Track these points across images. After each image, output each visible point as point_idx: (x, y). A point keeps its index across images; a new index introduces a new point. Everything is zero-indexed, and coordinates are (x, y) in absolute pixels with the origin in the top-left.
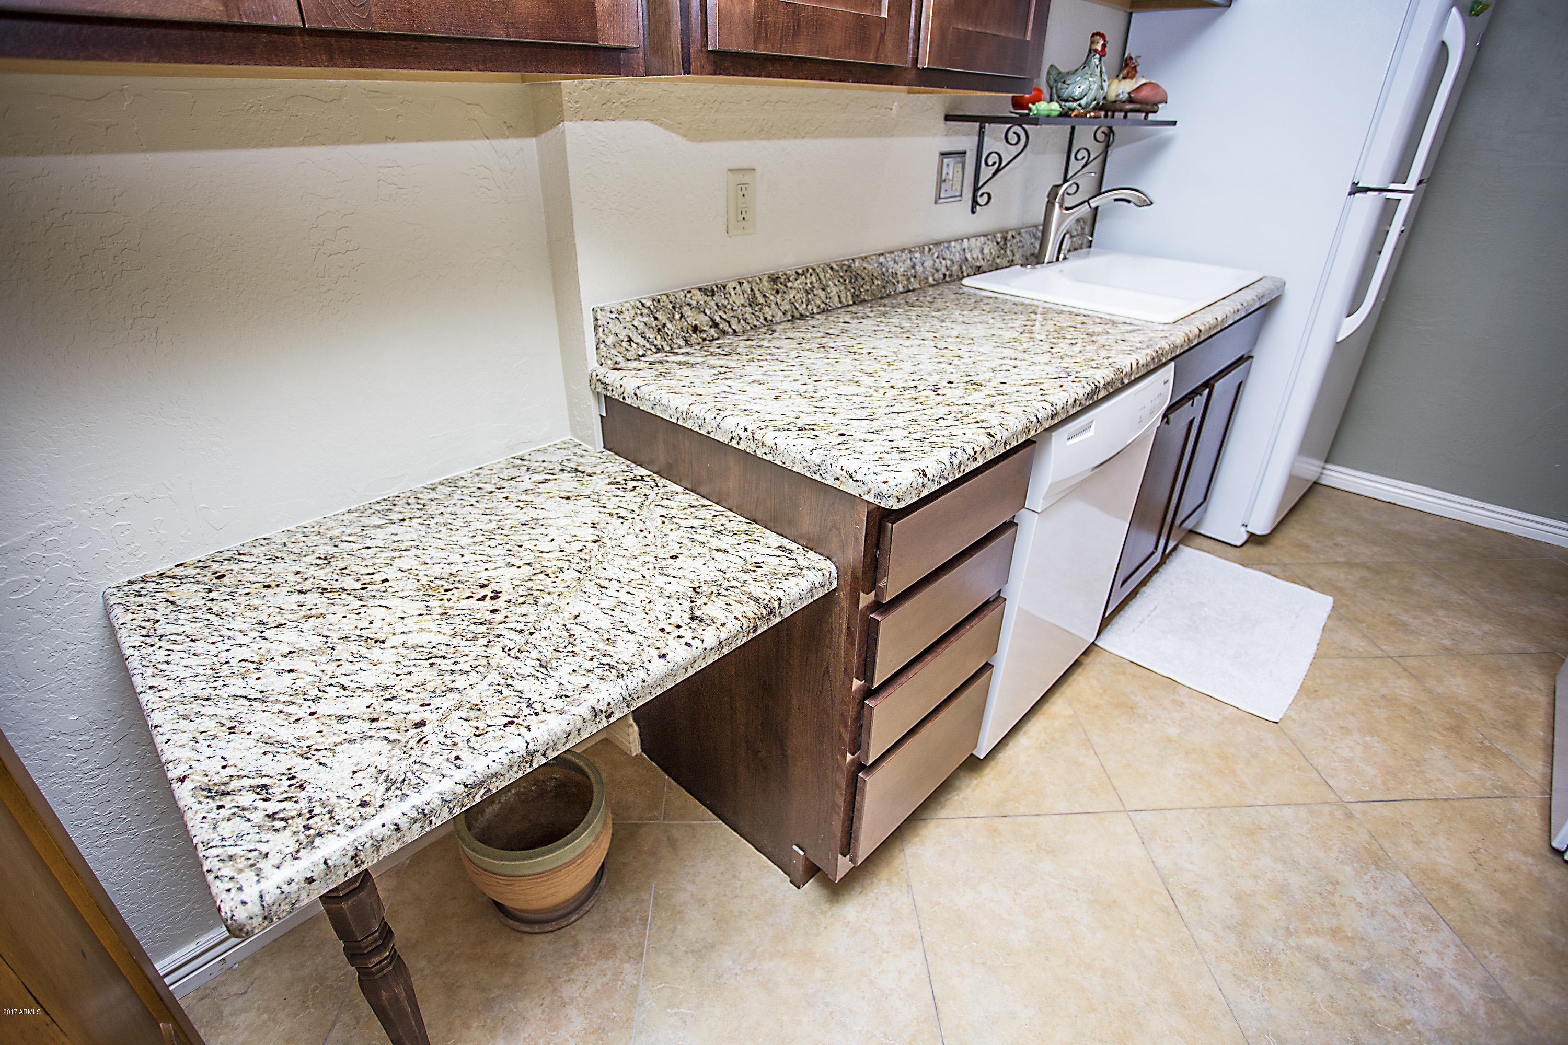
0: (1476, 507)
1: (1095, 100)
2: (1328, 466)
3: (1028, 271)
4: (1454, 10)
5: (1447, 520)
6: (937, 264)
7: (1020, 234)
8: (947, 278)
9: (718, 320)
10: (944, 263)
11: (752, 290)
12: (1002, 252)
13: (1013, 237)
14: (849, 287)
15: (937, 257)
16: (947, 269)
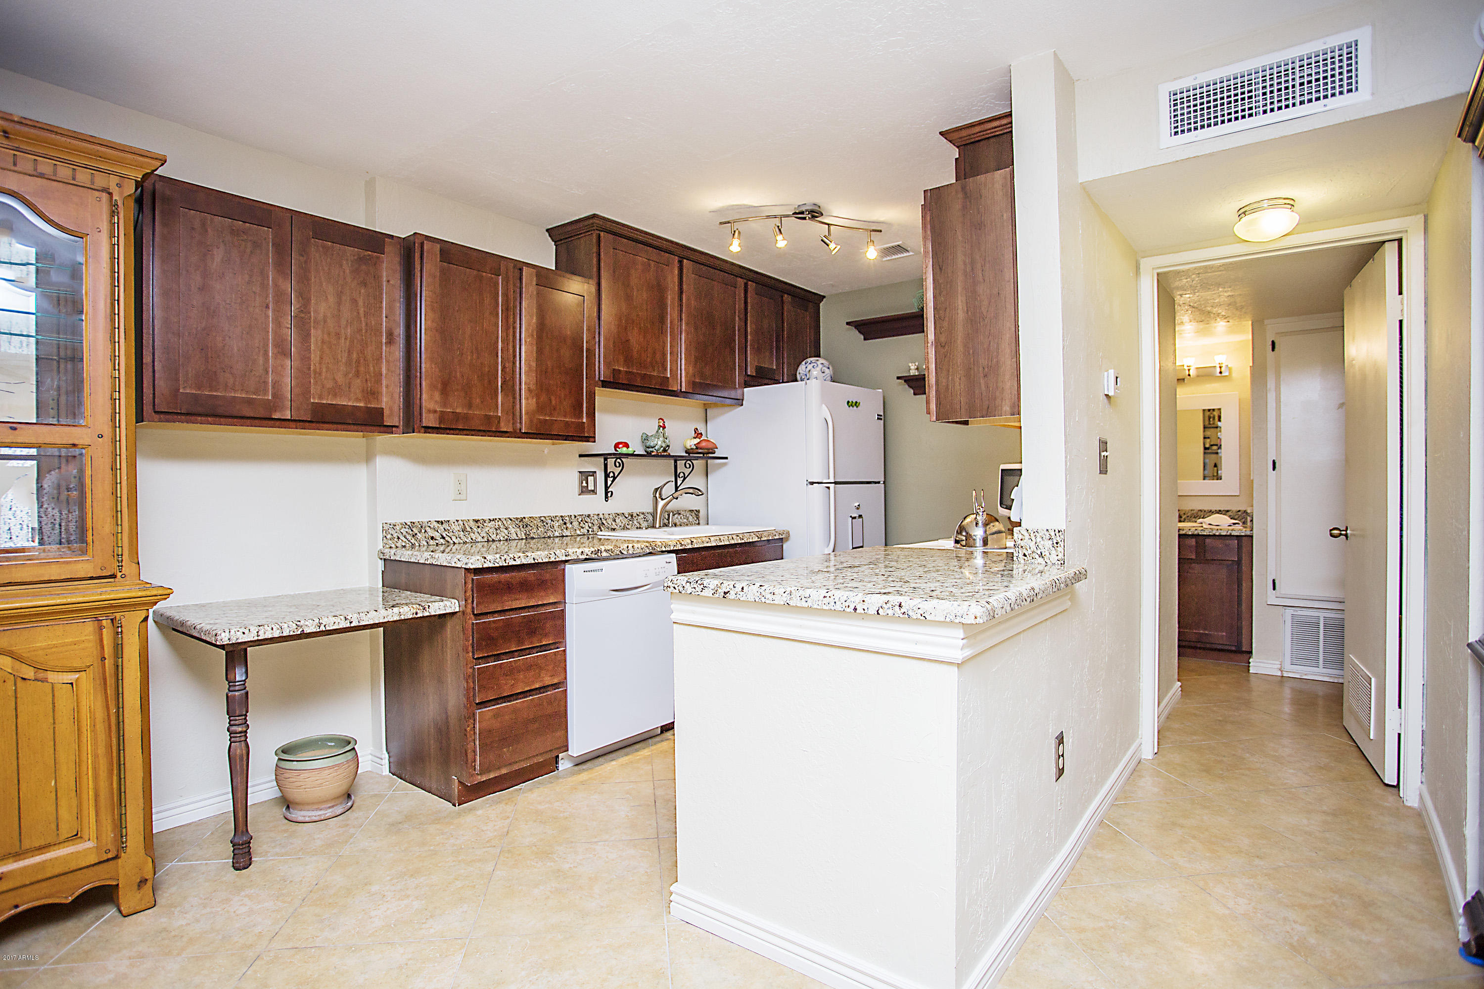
1: (663, 447)
4: (823, 405)
6: (582, 524)
7: (643, 513)
8: (590, 532)
9: (445, 535)
10: (586, 524)
11: (464, 524)
12: (631, 522)
13: (637, 515)
14: (522, 529)
15: (581, 521)
16: (590, 528)
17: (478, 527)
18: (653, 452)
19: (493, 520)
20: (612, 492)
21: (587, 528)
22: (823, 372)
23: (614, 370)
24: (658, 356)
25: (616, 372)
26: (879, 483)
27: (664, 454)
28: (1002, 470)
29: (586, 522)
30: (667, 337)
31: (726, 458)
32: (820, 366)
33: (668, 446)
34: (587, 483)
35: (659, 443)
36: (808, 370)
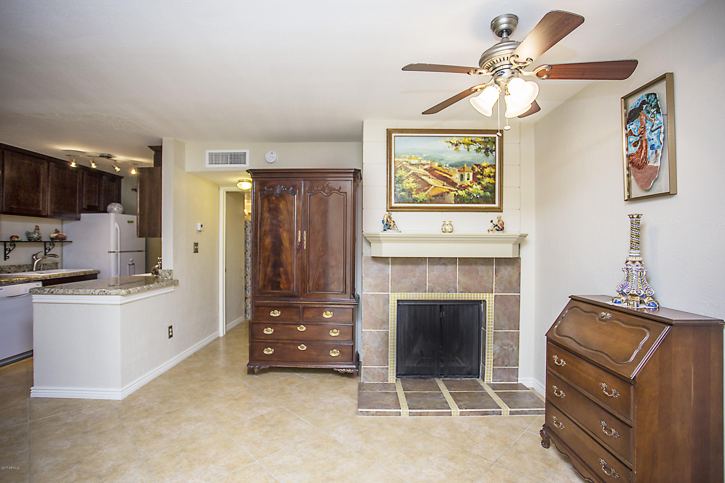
1: (37, 238)
7: (26, 265)
12: (19, 269)
13: (23, 266)
20: (8, 257)
22: (119, 209)
23: (10, 207)
24: (35, 202)
26: (142, 251)
27: (38, 241)
31: (72, 242)
33: (40, 237)
35: (36, 236)
36: (112, 208)
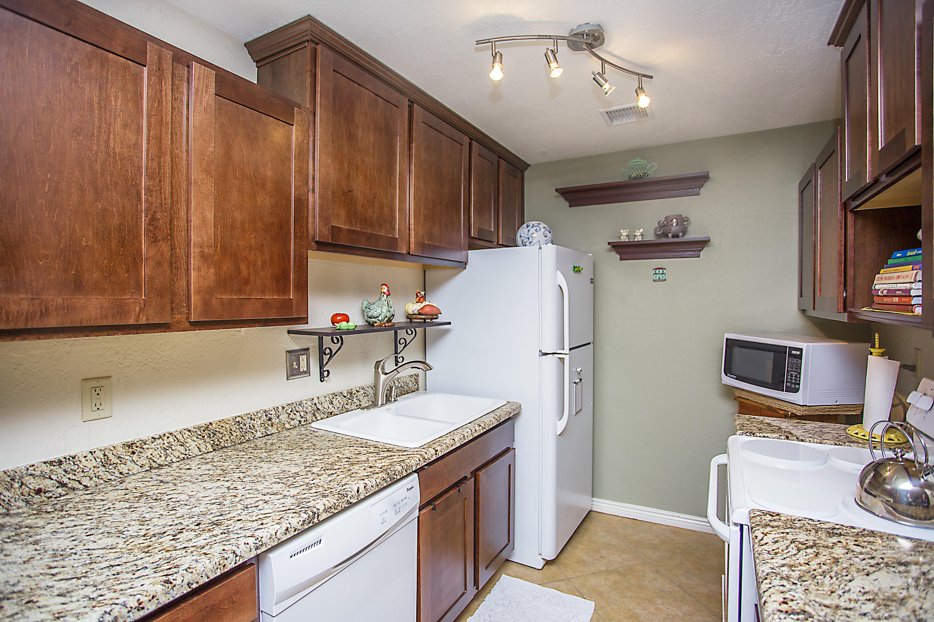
0: (676, 516)
1: (386, 317)
2: (594, 499)
3: (365, 412)
4: (558, 271)
5: (664, 527)
6: (292, 416)
7: (363, 389)
8: (302, 423)
9: (66, 480)
10: (298, 414)
11: (105, 455)
12: (350, 401)
13: (357, 391)
14: (208, 440)
15: (291, 411)
16: (302, 417)
17: (133, 453)
18: (376, 322)
19: (160, 437)
20: (328, 371)
21: (299, 418)
22: (546, 236)
23: (332, 226)
24: (386, 212)
25: (335, 230)
26: (590, 344)
28: (727, 339)
29: (297, 412)
30: (396, 191)
31: (450, 323)
32: (543, 230)
34: (298, 364)
36: (530, 233)
